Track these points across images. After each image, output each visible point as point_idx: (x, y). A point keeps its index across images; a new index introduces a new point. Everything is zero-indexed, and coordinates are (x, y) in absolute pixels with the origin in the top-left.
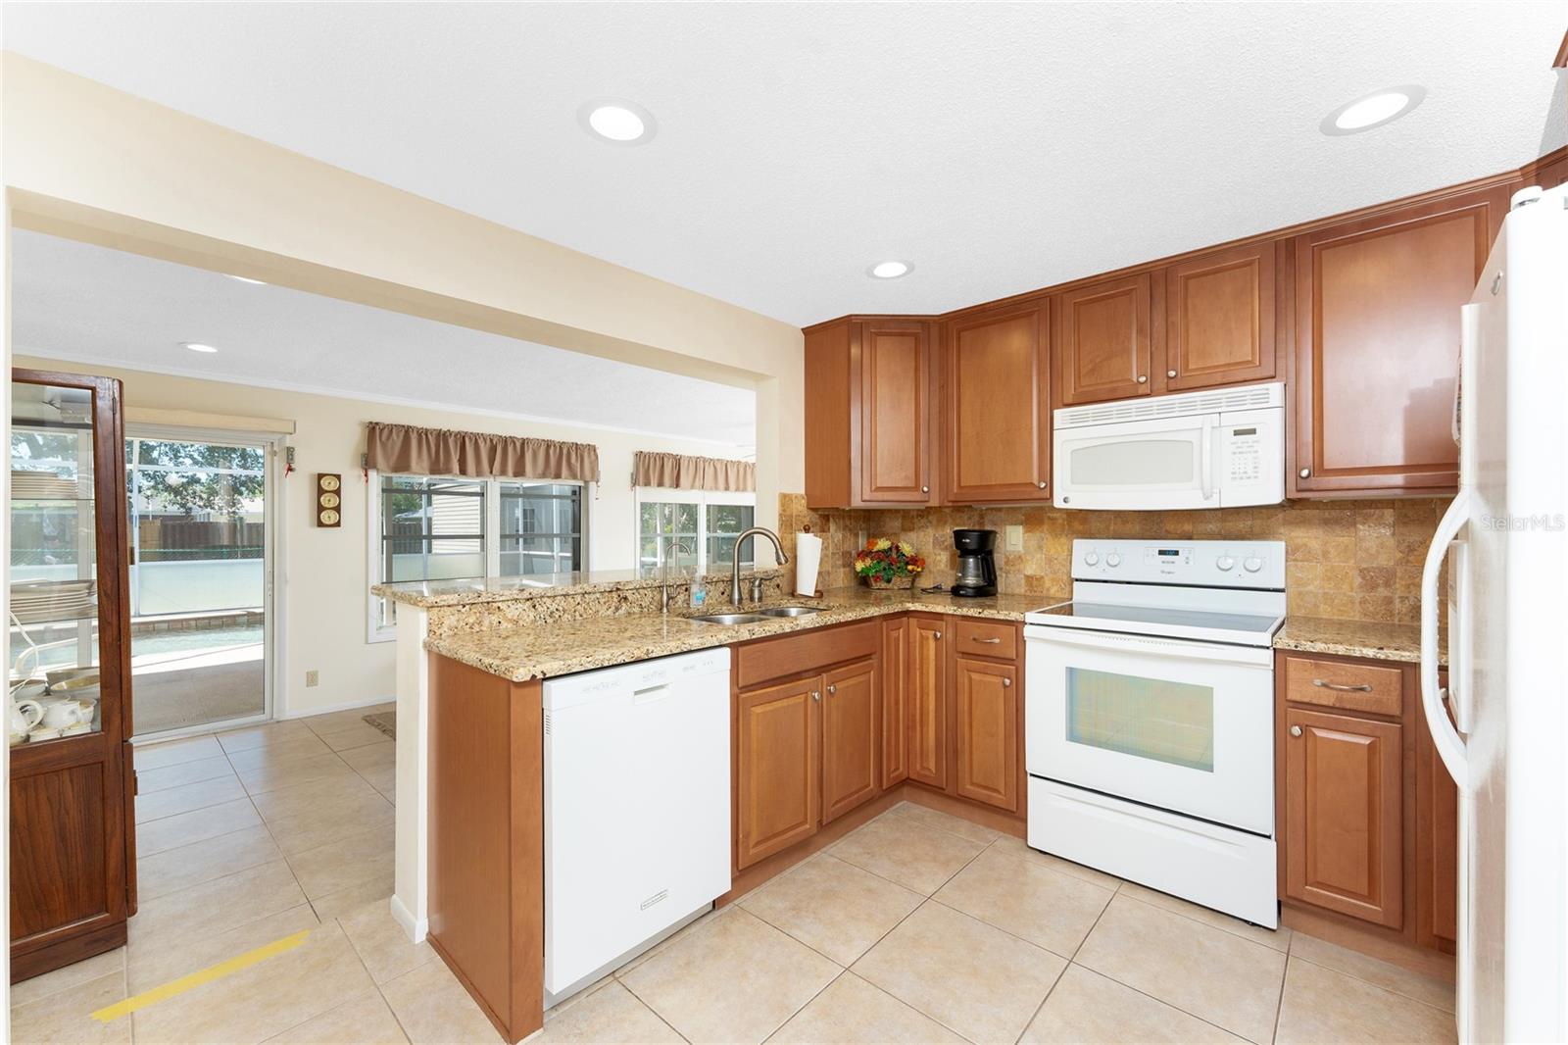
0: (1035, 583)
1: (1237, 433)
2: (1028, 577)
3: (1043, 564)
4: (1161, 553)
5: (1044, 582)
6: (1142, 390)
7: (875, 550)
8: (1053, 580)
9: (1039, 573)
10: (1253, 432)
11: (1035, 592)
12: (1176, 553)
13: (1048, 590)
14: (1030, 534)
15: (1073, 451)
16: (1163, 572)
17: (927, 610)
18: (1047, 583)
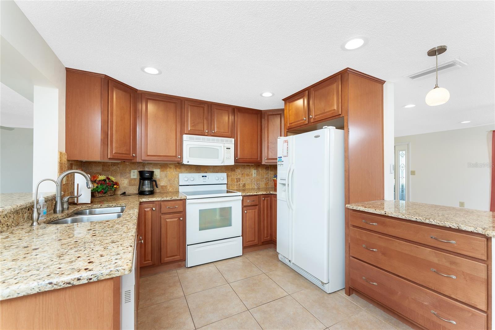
0: (164, 188)
1: (227, 148)
2: (162, 186)
3: (167, 182)
4: (203, 176)
5: (167, 187)
6: (206, 134)
7: (98, 180)
8: (170, 186)
9: (166, 184)
10: (230, 149)
11: (164, 191)
12: (206, 176)
13: (169, 189)
14: (162, 172)
15: (190, 148)
16: (204, 181)
17: (148, 201)
18: (168, 187)
